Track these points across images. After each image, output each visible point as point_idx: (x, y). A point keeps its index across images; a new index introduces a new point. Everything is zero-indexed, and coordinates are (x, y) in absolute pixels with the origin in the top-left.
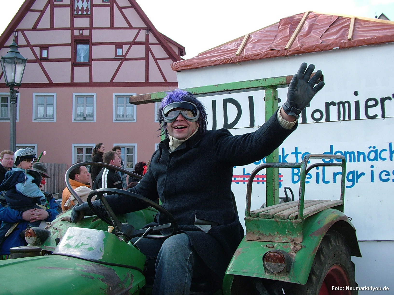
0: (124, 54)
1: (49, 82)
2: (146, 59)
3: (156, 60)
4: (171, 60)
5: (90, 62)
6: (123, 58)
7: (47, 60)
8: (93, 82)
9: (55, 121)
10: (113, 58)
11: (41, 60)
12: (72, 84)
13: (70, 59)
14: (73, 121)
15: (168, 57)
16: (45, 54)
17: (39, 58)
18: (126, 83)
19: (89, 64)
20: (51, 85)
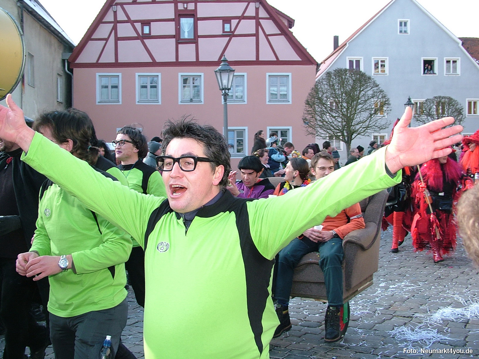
0: (232, 30)
1: (152, 61)
2: (256, 35)
3: (267, 36)
4: (283, 36)
5: (196, 40)
6: (231, 35)
7: (149, 36)
8: (200, 60)
9: (160, 103)
10: (221, 34)
11: (143, 37)
12: (177, 64)
13: (174, 35)
14: (180, 103)
15: (280, 33)
16: (146, 30)
17: (141, 34)
18: (235, 61)
19: (194, 40)
20: (154, 64)
